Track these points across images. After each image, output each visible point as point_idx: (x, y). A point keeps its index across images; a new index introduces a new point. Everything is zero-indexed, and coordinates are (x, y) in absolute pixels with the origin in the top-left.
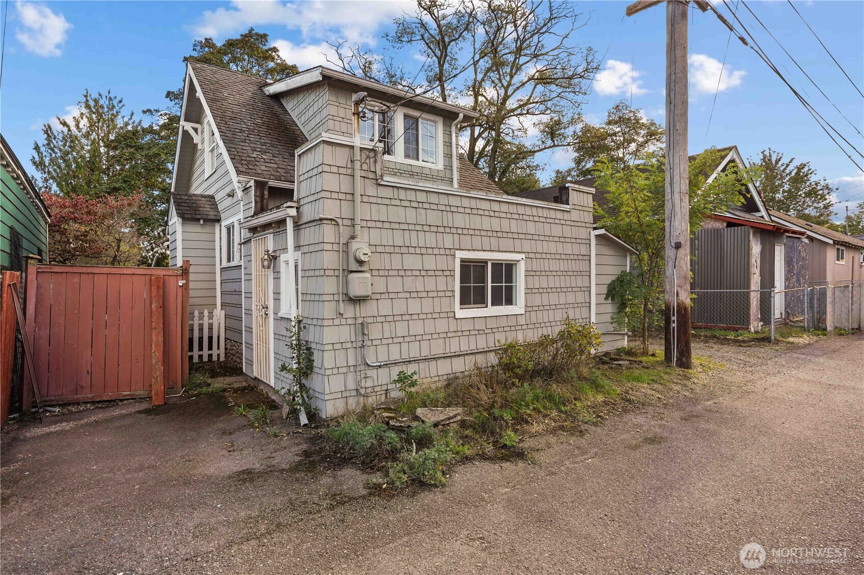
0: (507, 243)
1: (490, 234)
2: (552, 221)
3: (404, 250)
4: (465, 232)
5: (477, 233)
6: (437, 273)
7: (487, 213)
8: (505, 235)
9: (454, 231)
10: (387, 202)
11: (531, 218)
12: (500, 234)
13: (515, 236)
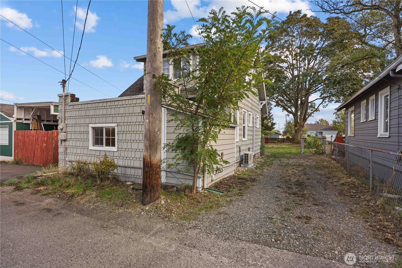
0: (110, 119)
1: (102, 116)
2: (134, 105)
3: (75, 125)
4: (93, 117)
5: (98, 116)
6: (84, 133)
7: (101, 108)
8: (109, 116)
9: (89, 117)
10: (71, 110)
11: (122, 106)
12: (106, 116)
13: (113, 115)
